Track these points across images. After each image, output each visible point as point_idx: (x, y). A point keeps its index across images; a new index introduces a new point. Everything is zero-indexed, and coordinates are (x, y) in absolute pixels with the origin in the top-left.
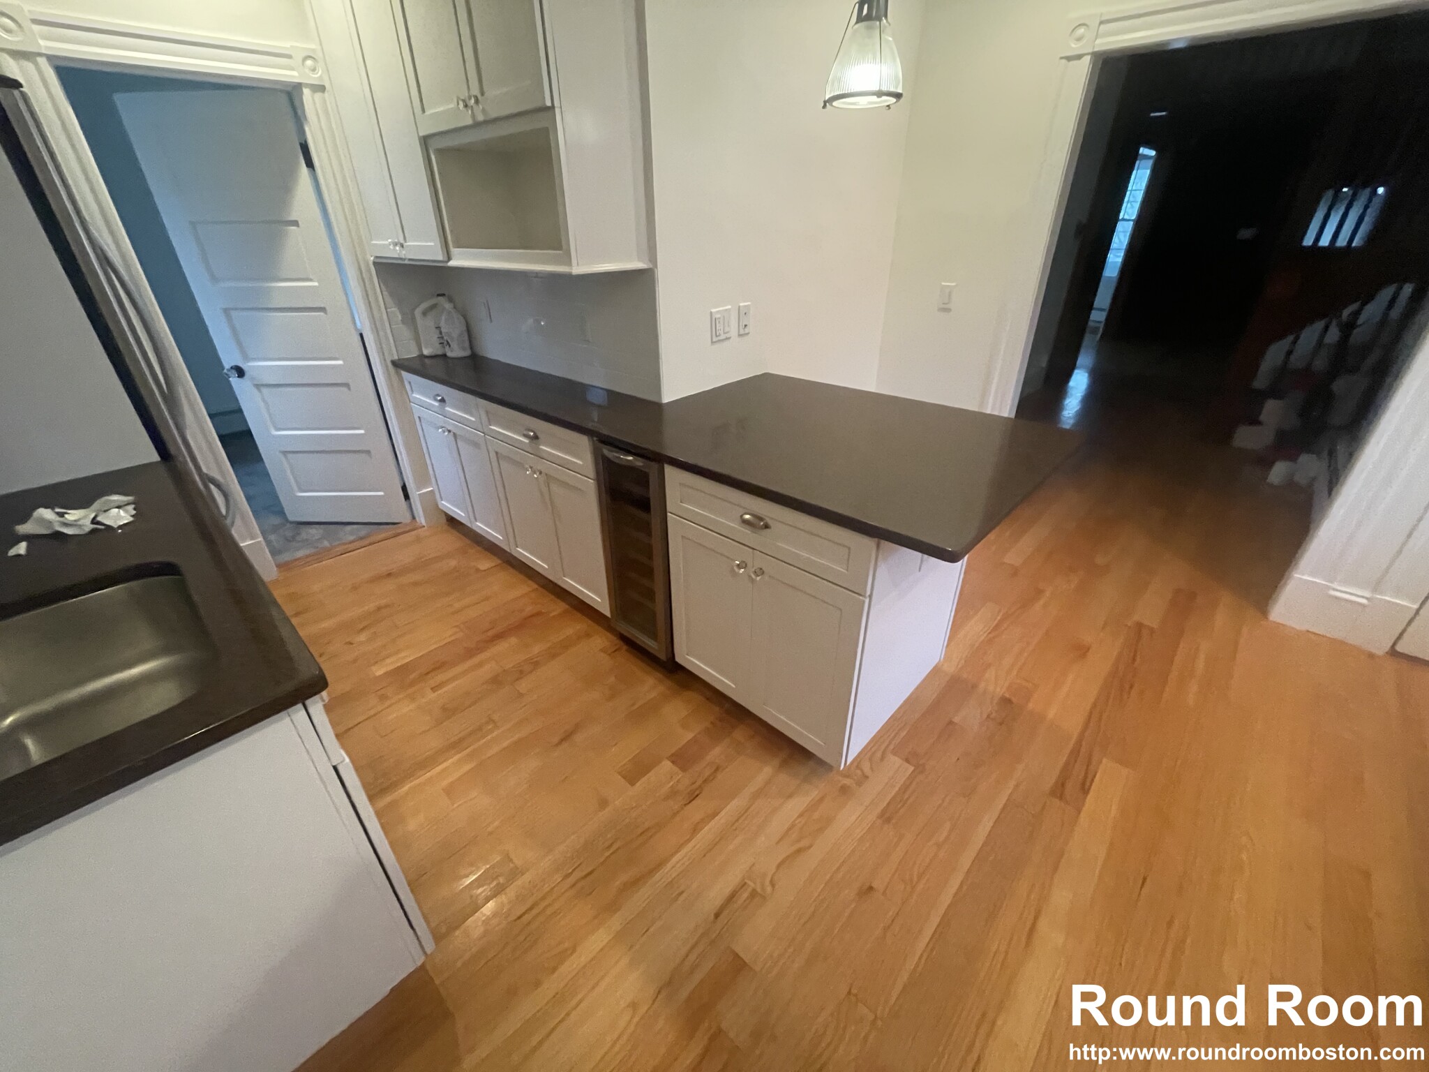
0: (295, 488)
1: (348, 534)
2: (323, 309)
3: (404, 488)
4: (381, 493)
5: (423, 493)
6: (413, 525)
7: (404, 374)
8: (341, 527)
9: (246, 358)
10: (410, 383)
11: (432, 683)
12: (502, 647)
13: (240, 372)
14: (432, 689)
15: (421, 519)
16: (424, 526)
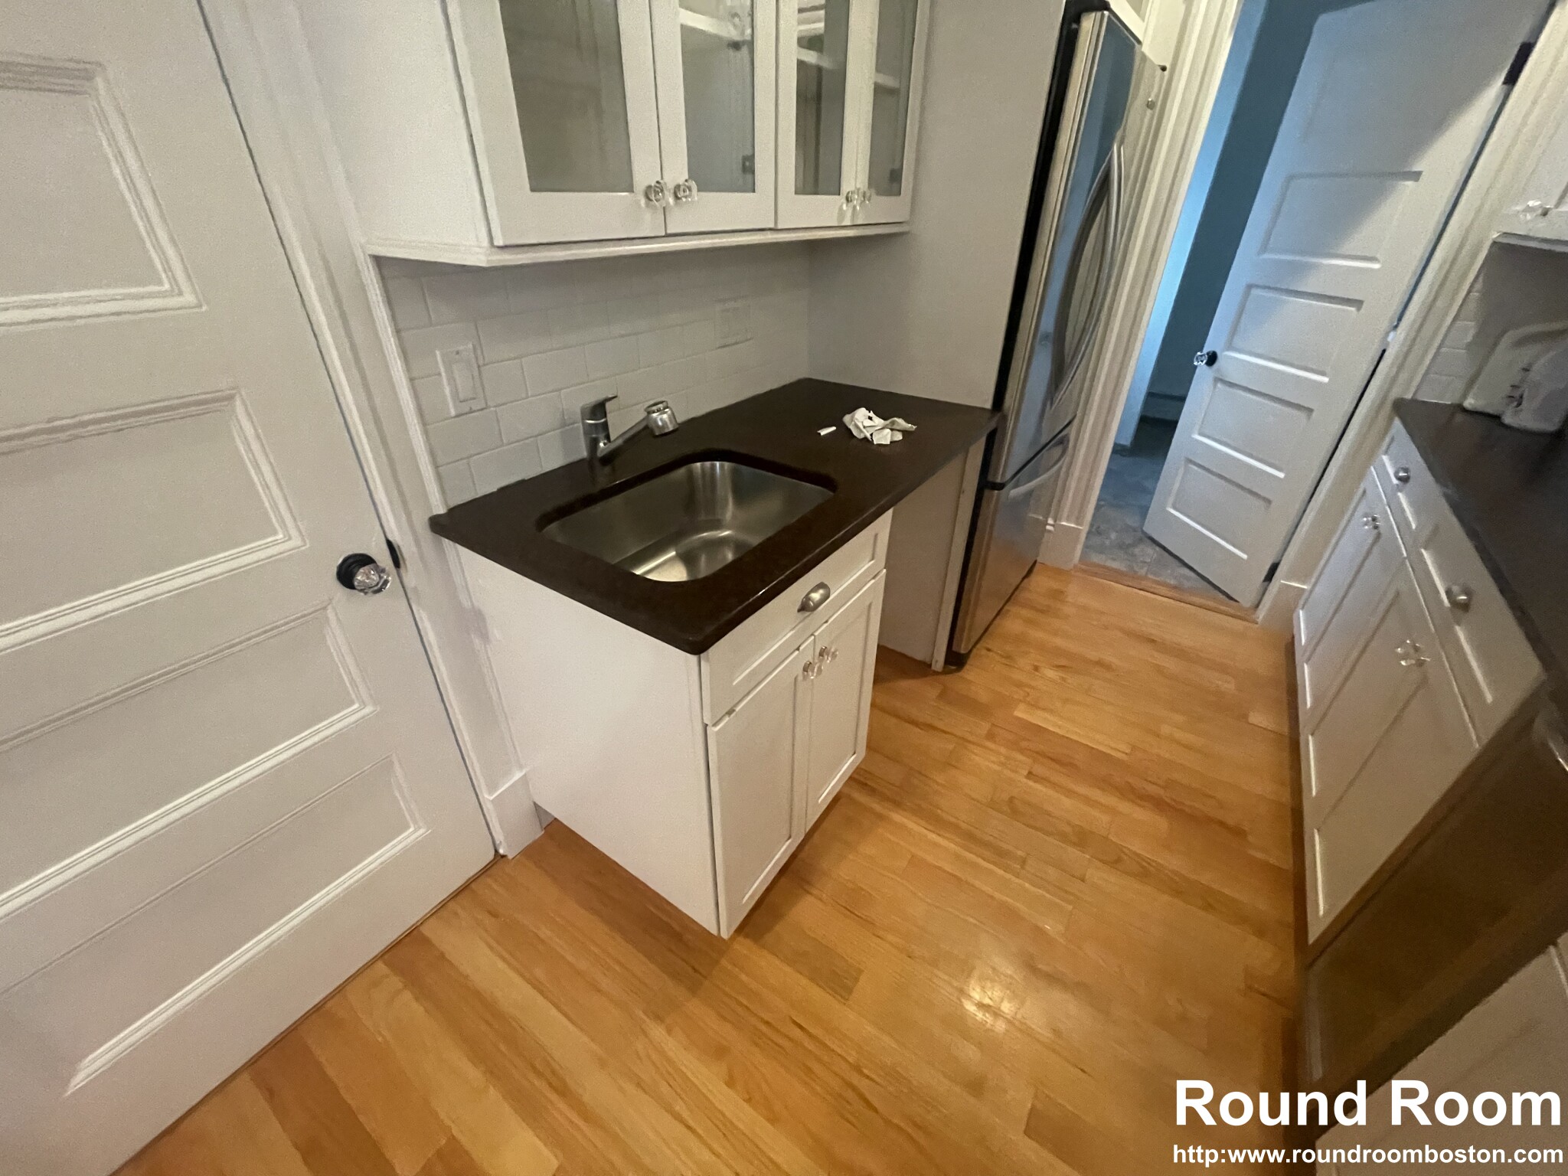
0: (1171, 500)
1: (1174, 574)
2: (1358, 304)
3: (1274, 569)
4: (1245, 556)
5: (1290, 586)
6: (1246, 615)
7: (1397, 422)
8: (1177, 563)
9: (1230, 346)
10: (1392, 439)
11: (1039, 770)
12: (1141, 814)
13: (1212, 359)
14: (1030, 773)
15: (1261, 614)
16: (1257, 623)
